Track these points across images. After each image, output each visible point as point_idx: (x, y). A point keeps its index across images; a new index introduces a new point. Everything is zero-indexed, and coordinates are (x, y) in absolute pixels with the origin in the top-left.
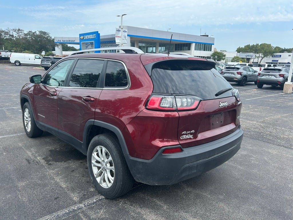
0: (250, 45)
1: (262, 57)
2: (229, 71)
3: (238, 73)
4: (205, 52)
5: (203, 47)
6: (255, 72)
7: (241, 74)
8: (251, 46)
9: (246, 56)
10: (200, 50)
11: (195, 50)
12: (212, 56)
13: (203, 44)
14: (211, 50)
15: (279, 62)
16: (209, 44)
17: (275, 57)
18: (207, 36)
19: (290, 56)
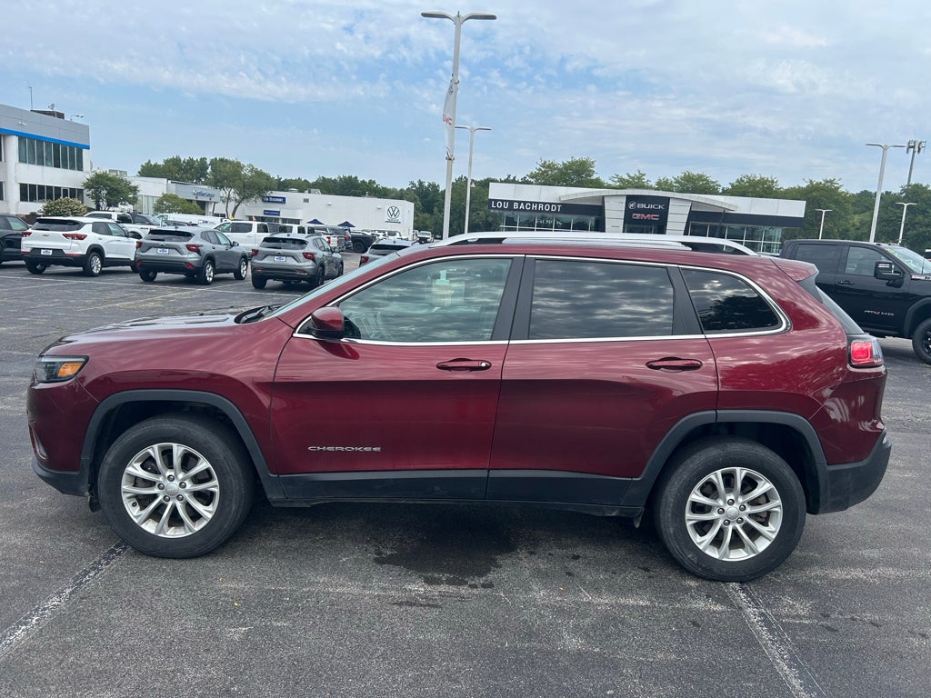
0: (182, 160)
1: (236, 200)
2: (162, 243)
3: (189, 247)
4: (60, 172)
5: (49, 153)
6: (232, 246)
7: (198, 251)
8: (184, 162)
9: (194, 194)
10: (41, 163)
11: (21, 161)
12: (88, 186)
13: (49, 142)
14: (80, 168)
15: (282, 216)
16: (72, 146)
17: (269, 201)
18: (61, 116)
19: (306, 201)
